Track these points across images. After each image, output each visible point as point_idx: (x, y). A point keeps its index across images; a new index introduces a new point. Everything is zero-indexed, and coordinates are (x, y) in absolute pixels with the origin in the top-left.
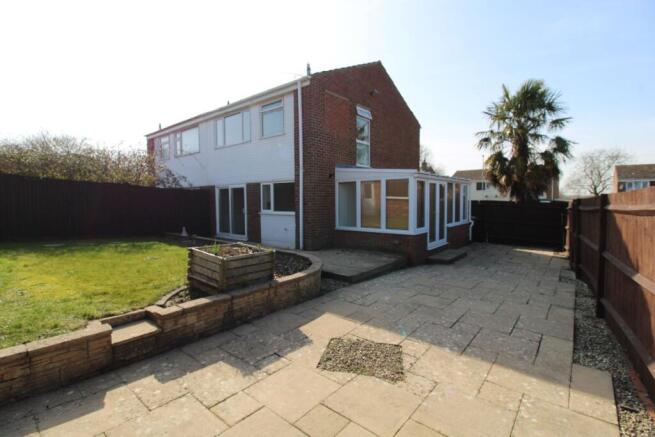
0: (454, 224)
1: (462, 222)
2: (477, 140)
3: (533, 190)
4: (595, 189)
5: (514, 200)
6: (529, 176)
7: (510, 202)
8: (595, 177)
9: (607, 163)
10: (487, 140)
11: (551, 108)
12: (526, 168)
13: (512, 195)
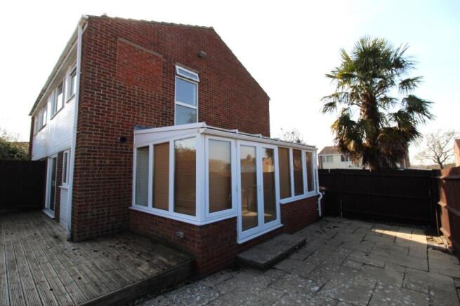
0: (294, 198)
1: (306, 194)
2: (322, 105)
3: (388, 155)
4: (438, 159)
5: (368, 168)
6: (382, 140)
7: (364, 170)
8: (437, 150)
9: (445, 139)
10: (332, 105)
11: (399, 64)
12: (378, 131)
13: (364, 162)
